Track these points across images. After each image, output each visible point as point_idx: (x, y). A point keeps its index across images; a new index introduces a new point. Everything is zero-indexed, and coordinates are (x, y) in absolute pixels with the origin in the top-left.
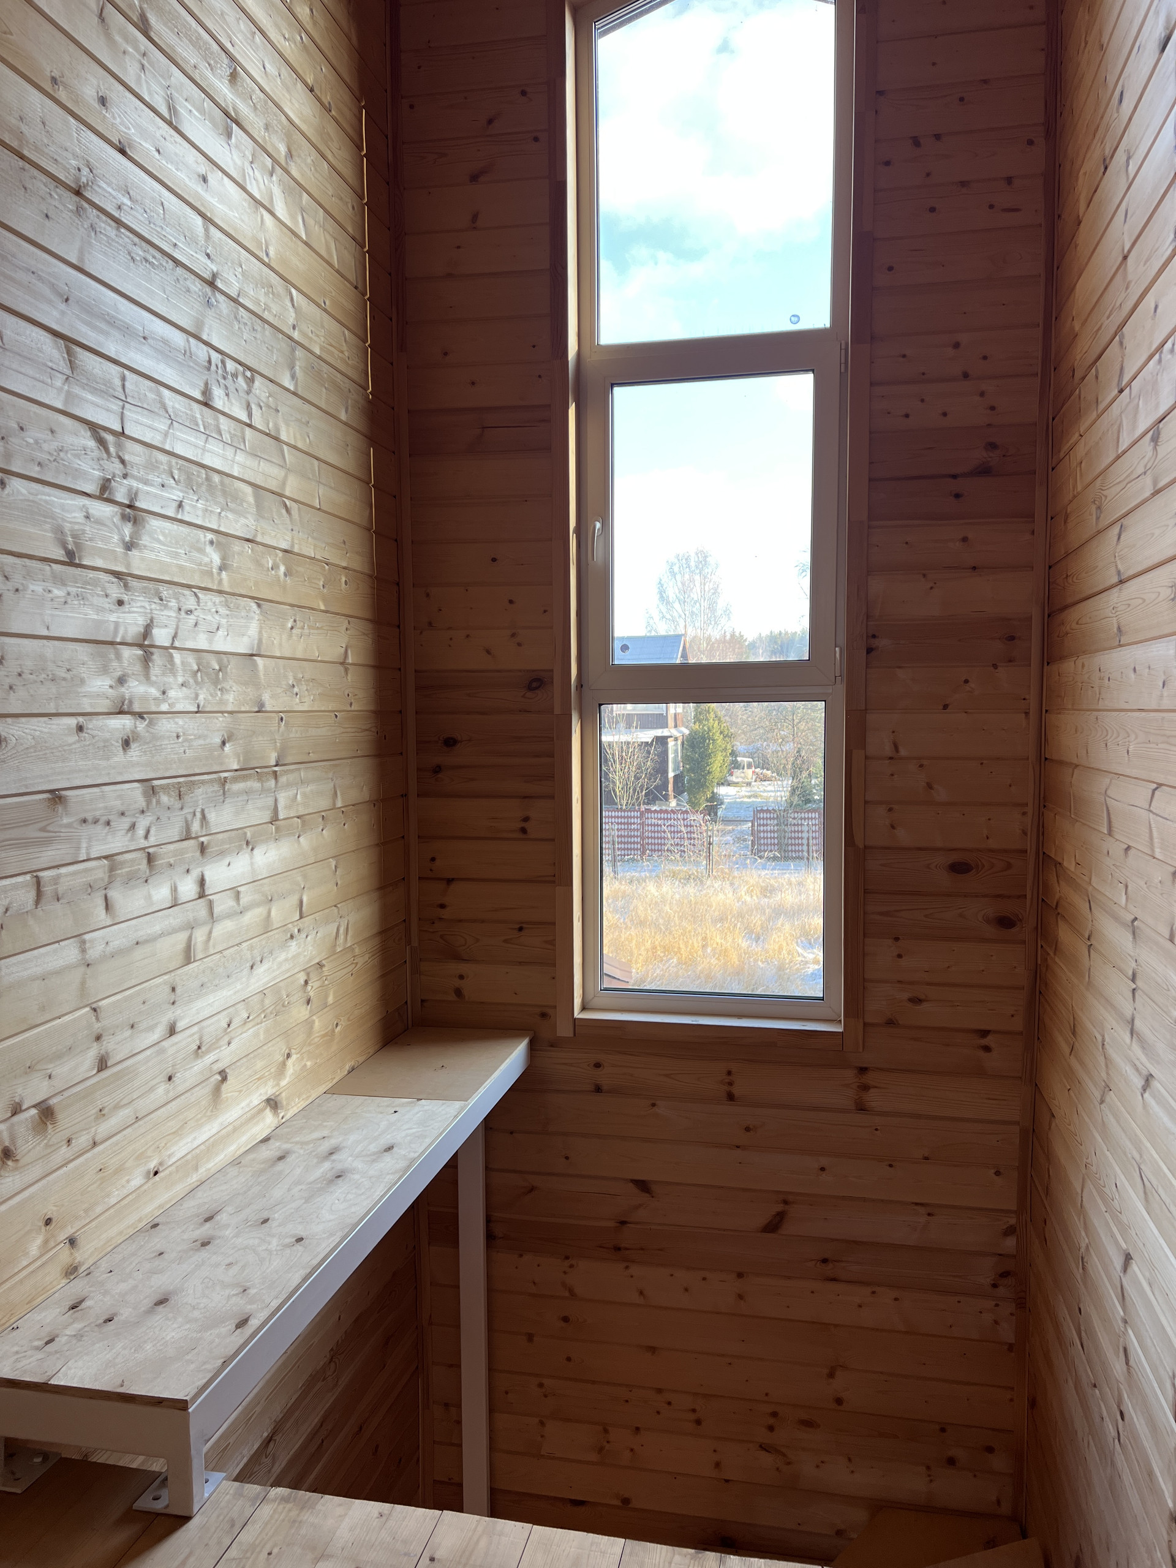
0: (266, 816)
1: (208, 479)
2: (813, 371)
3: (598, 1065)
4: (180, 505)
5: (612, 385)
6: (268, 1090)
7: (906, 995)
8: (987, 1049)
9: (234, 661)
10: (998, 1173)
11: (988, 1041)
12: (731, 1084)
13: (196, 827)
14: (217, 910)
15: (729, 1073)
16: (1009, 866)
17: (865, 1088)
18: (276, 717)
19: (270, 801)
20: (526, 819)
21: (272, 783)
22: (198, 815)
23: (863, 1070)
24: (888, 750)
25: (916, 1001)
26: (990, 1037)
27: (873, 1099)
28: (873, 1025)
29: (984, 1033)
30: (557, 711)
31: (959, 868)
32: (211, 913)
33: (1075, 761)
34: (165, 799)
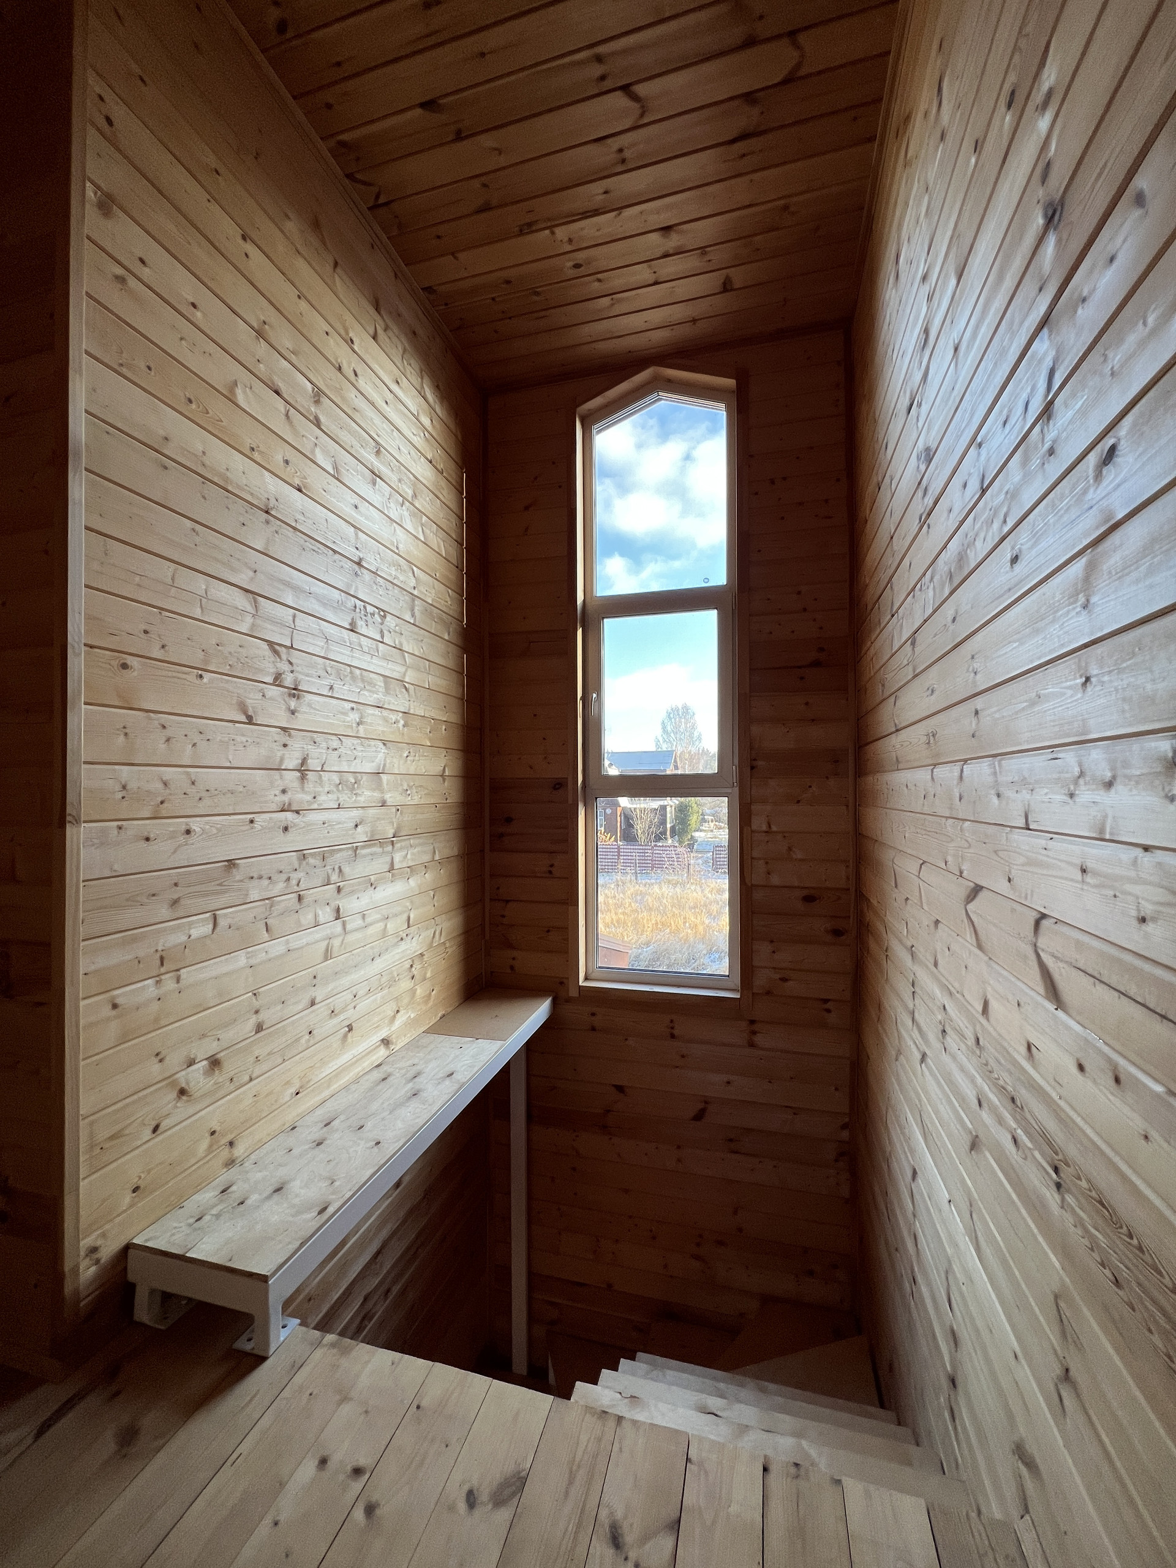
0: (387, 867)
1: (351, 672)
2: (716, 608)
3: (593, 1014)
4: (331, 688)
5: (603, 618)
6: (383, 1033)
7: (778, 976)
8: (828, 1011)
9: (365, 777)
10: (836, 1089)
11: (829, 1005)
12: (672, 1028)
13: (334, 877)
14: (349, 927)
15: (672, 1021)
16: (839, 898)
17: (754, 1033)
18: (394, 810)
19: (388, 859)
20: (552, 866)
21: (390, 848)
22: (337, 870)
23: (752, 1022)
24: (764, 828)
25: (784, 980)
26: (829, 1003)
27: (758, 1039)
28: (757, 994)
29: (826, 1001)
30: (570, 802)
31: (809, 899)
32: (344, 929)
33: (875, 838)
34: (311, 861)
